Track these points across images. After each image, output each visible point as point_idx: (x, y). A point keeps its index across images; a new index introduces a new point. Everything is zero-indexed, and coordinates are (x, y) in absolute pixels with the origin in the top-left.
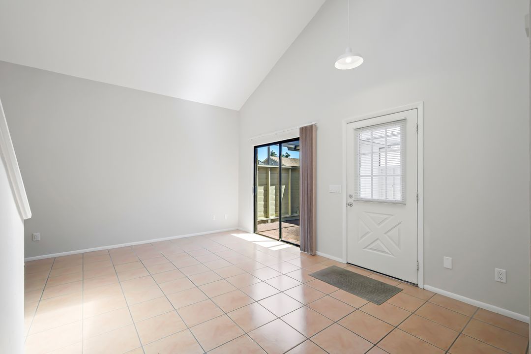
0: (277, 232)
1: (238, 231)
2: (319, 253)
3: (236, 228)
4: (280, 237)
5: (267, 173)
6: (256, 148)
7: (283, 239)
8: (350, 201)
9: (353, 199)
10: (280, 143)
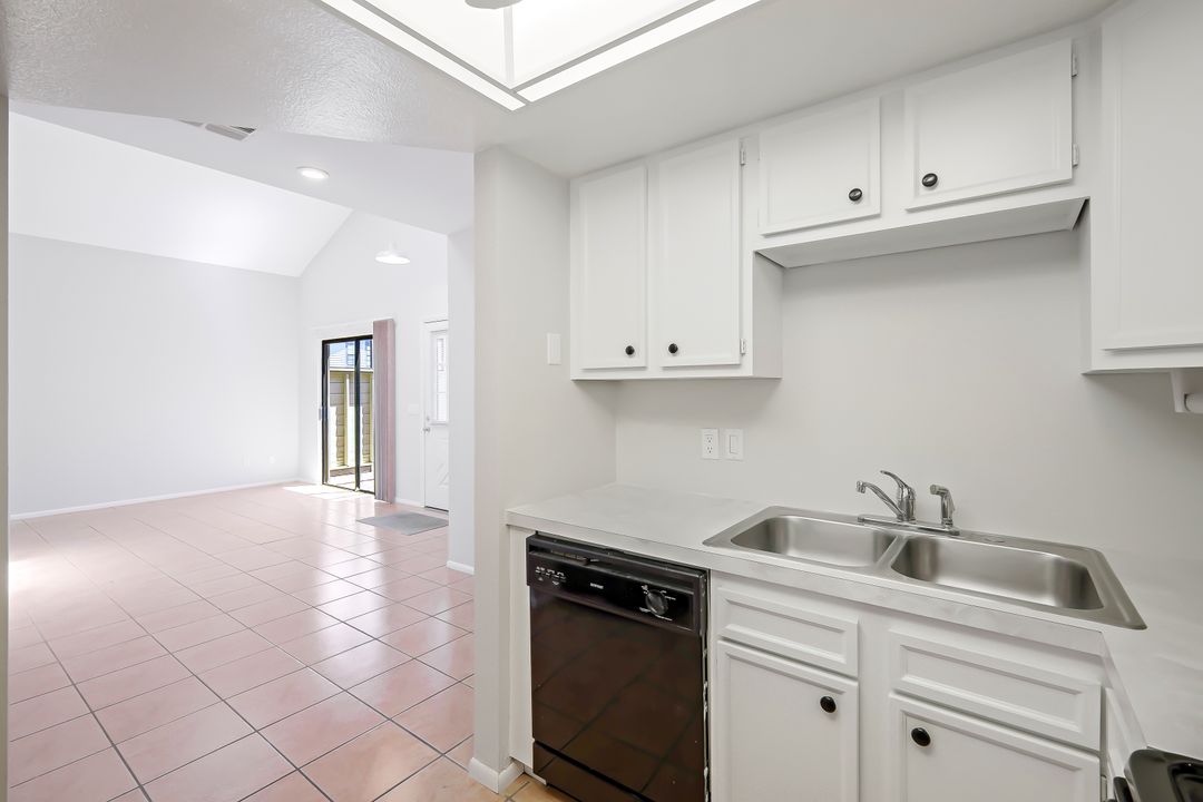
0: (352, 478)
1: (297, 483)
2: (399, 500)
3: (293, 480)
4: (358, 485)
5: (344, 382)
6: (325, 343)
7: (362, 488)
8: (428, 426)
9: (430, 422)
10: (357, 340)
